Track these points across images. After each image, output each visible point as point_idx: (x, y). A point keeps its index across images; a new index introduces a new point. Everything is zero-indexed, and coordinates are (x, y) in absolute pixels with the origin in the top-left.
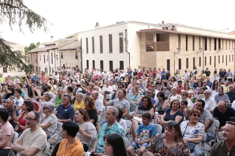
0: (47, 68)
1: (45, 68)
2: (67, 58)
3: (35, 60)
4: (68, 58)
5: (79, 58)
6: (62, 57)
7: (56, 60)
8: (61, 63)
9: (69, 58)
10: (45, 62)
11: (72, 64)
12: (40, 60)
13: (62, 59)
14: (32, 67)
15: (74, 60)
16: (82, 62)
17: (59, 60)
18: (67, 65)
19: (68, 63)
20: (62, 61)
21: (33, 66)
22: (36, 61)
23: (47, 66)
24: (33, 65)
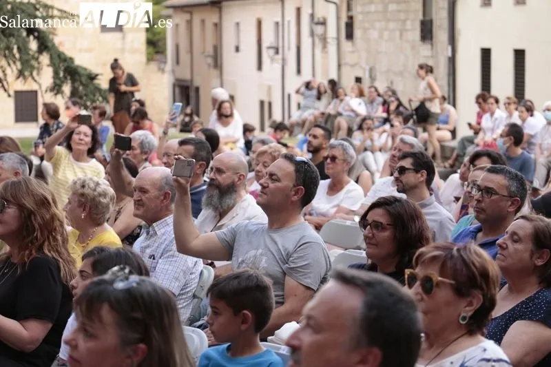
0: (270, 104)
1: (262, 103)
2: (374, 34)
3: (210, 50)
4: (381, 36)
5: (441, 35)
6: (350, 35)
7: (318, 51)
8: (345, 69)
9: (386, 34)
10: (260, 67)
11: (401, 74)
12: (237, 49)
13: (347, 45)
14: (192, 94)
15: (413, 48)
16: (452, 61)
17: (332, 48)
18: (373, 78)
19: (381, 67)
20: (349, 58)
21: (197, 89)
22: (210, 60)
23: (270, 88)
24: (197, 82)
